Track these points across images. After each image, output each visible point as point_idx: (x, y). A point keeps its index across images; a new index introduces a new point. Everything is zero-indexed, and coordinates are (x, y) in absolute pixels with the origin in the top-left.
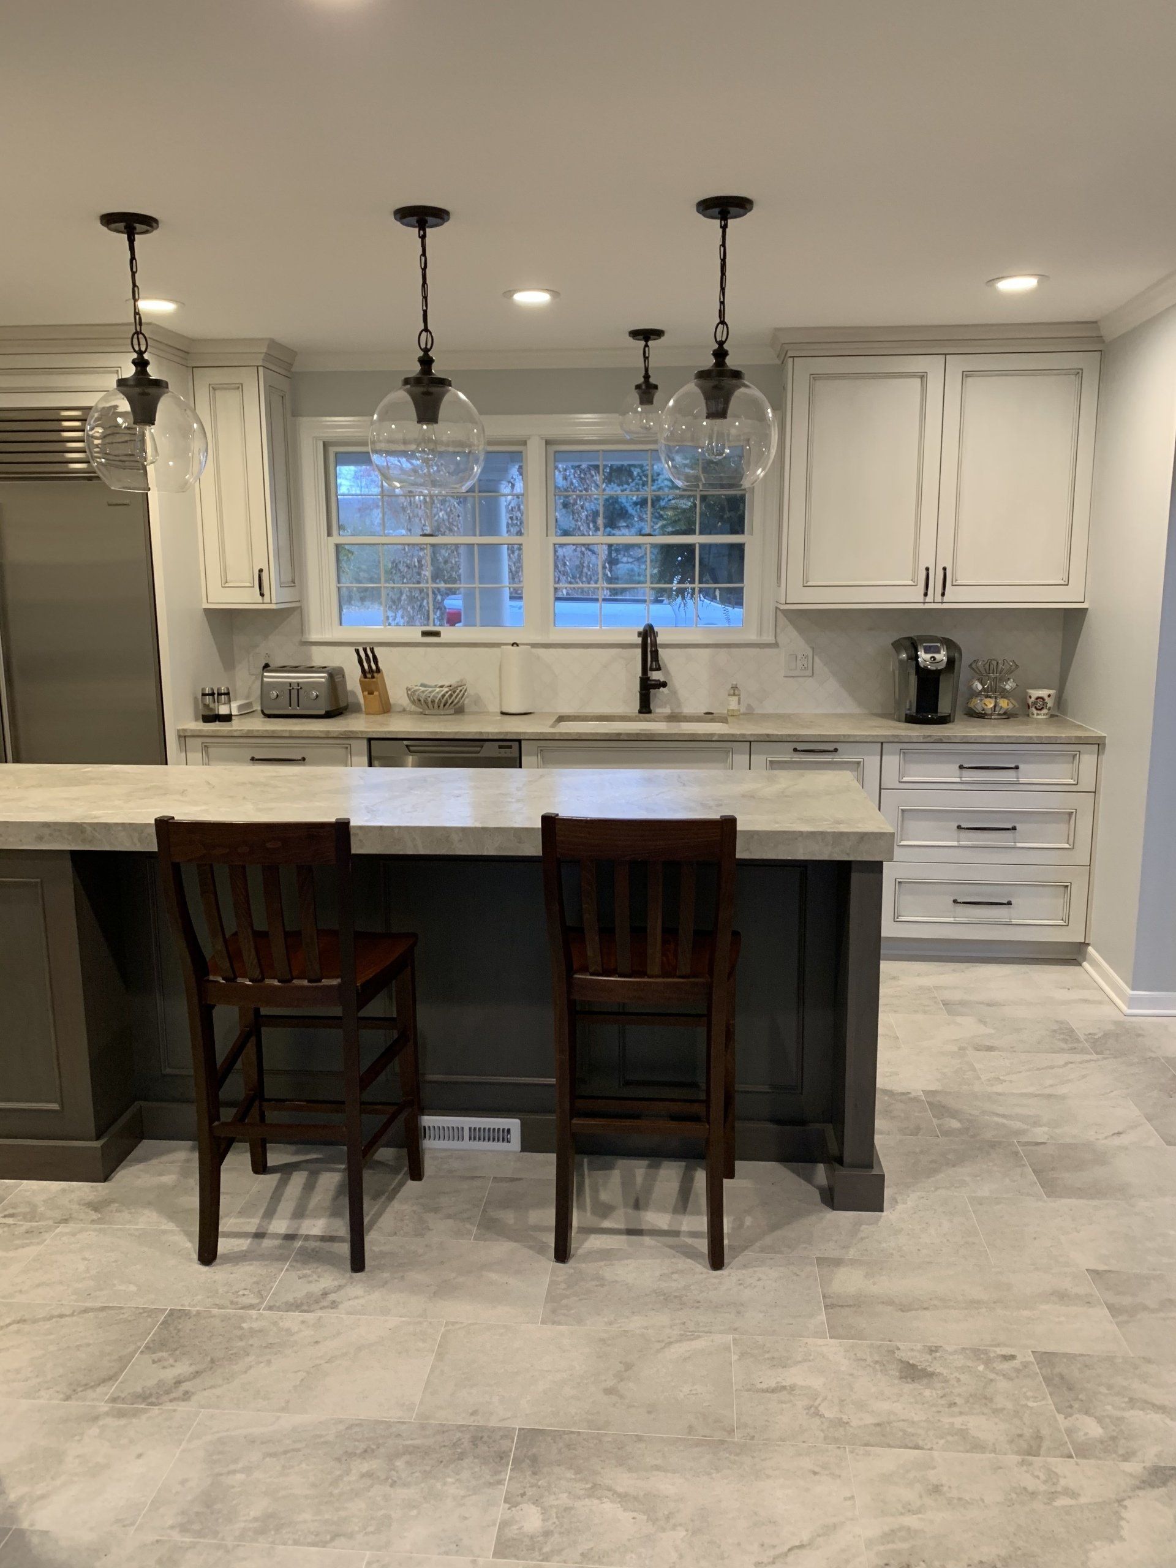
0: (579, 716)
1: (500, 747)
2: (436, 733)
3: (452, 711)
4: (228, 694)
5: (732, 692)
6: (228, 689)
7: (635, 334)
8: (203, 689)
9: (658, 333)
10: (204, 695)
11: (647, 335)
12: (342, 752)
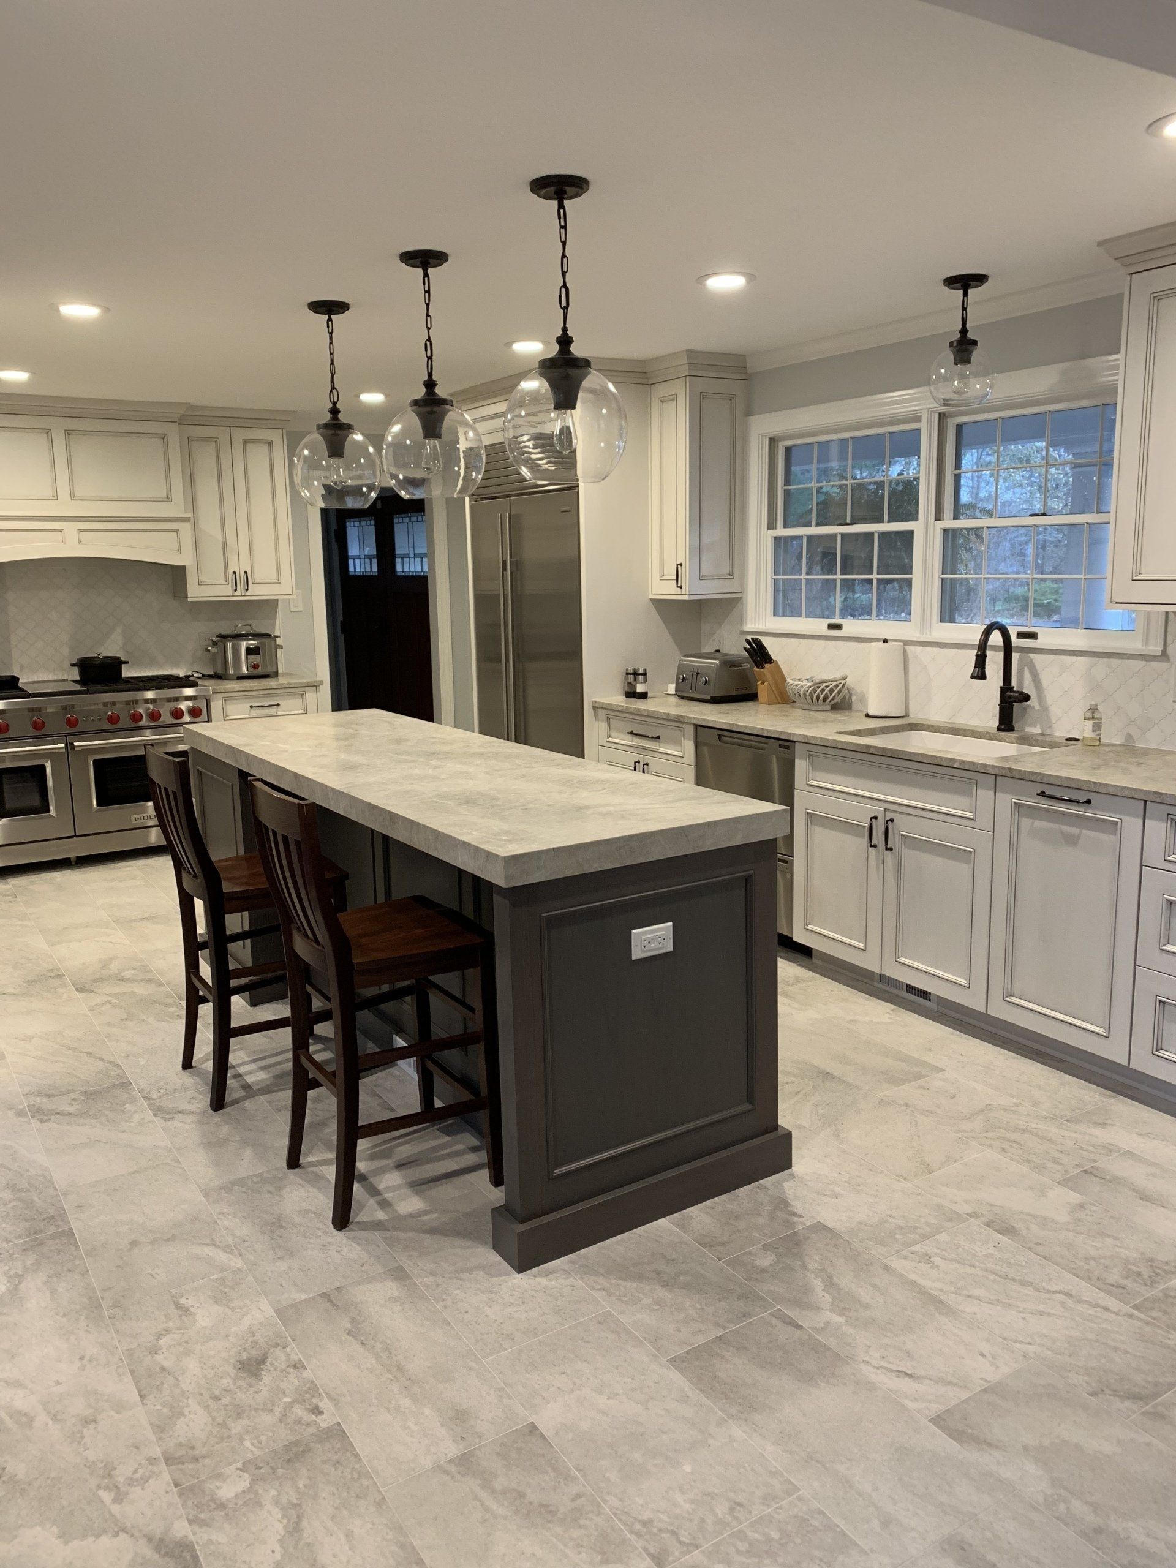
0: (932, 726)
1: (781, 746)
2: (733, 725)
3: (829, 707)
4: (645, 674)
5: (1089, 714)
6: (645, 670)
7: (952, 282)
8: (627, 669)
9: (979, 279)
10: (628, 674)
11: (965, 282)
12: (678, 733)
